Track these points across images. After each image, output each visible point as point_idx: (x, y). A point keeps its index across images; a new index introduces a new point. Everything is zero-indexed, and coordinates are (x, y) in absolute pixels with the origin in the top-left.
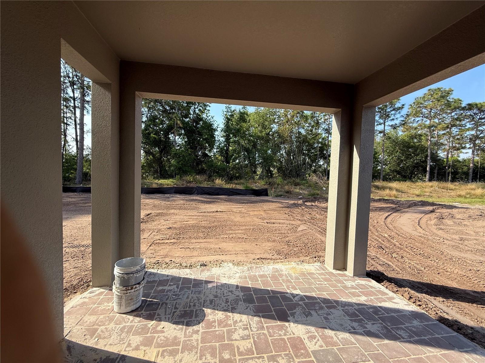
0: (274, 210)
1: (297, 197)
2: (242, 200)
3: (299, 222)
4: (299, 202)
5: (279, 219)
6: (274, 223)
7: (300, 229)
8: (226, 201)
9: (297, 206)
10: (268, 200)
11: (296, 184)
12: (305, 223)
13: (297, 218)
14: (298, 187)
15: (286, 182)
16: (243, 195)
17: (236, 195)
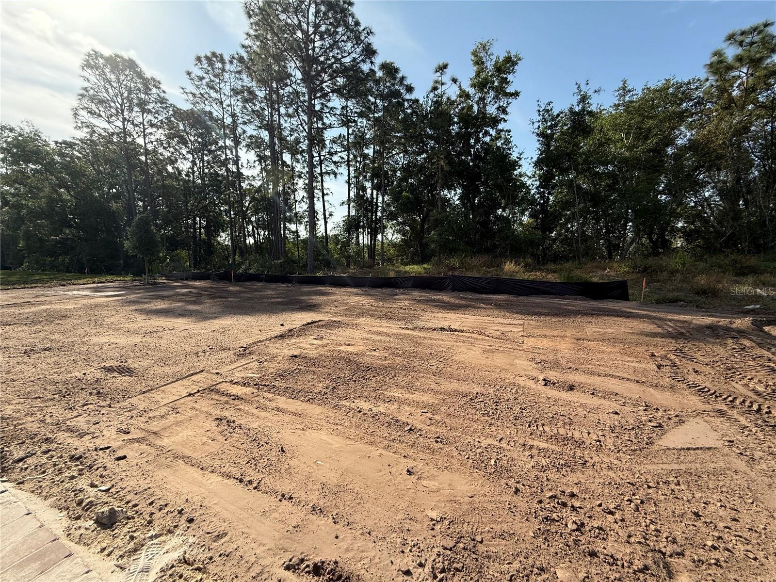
0: (614, 341)
1: (740, 307)
2: (538, 305)
3: (694, 401)
4: (738, 321)
5: (606, 375)
6: (571, 388)
7: (675, 438)
8: (499, 306)
9: (718, 337)
10: (617, 311)
11: (742, 272)
12: (721, 413)
13: (698, 379)
14: (750, 279)
15: (701, 265)
16: (556, 294)
17: (537, 294)
